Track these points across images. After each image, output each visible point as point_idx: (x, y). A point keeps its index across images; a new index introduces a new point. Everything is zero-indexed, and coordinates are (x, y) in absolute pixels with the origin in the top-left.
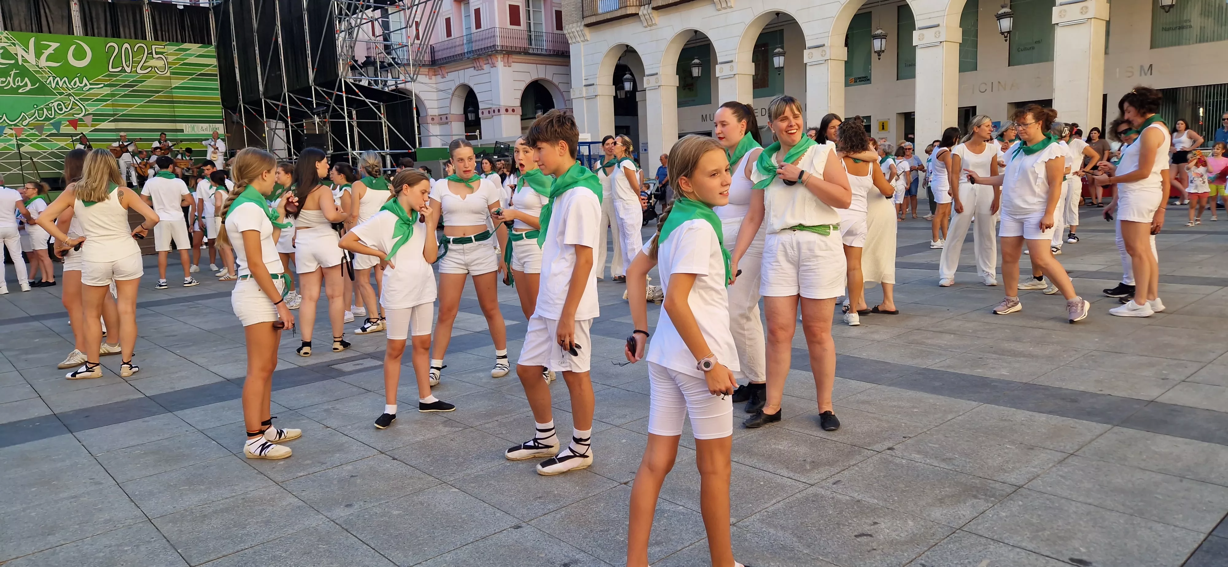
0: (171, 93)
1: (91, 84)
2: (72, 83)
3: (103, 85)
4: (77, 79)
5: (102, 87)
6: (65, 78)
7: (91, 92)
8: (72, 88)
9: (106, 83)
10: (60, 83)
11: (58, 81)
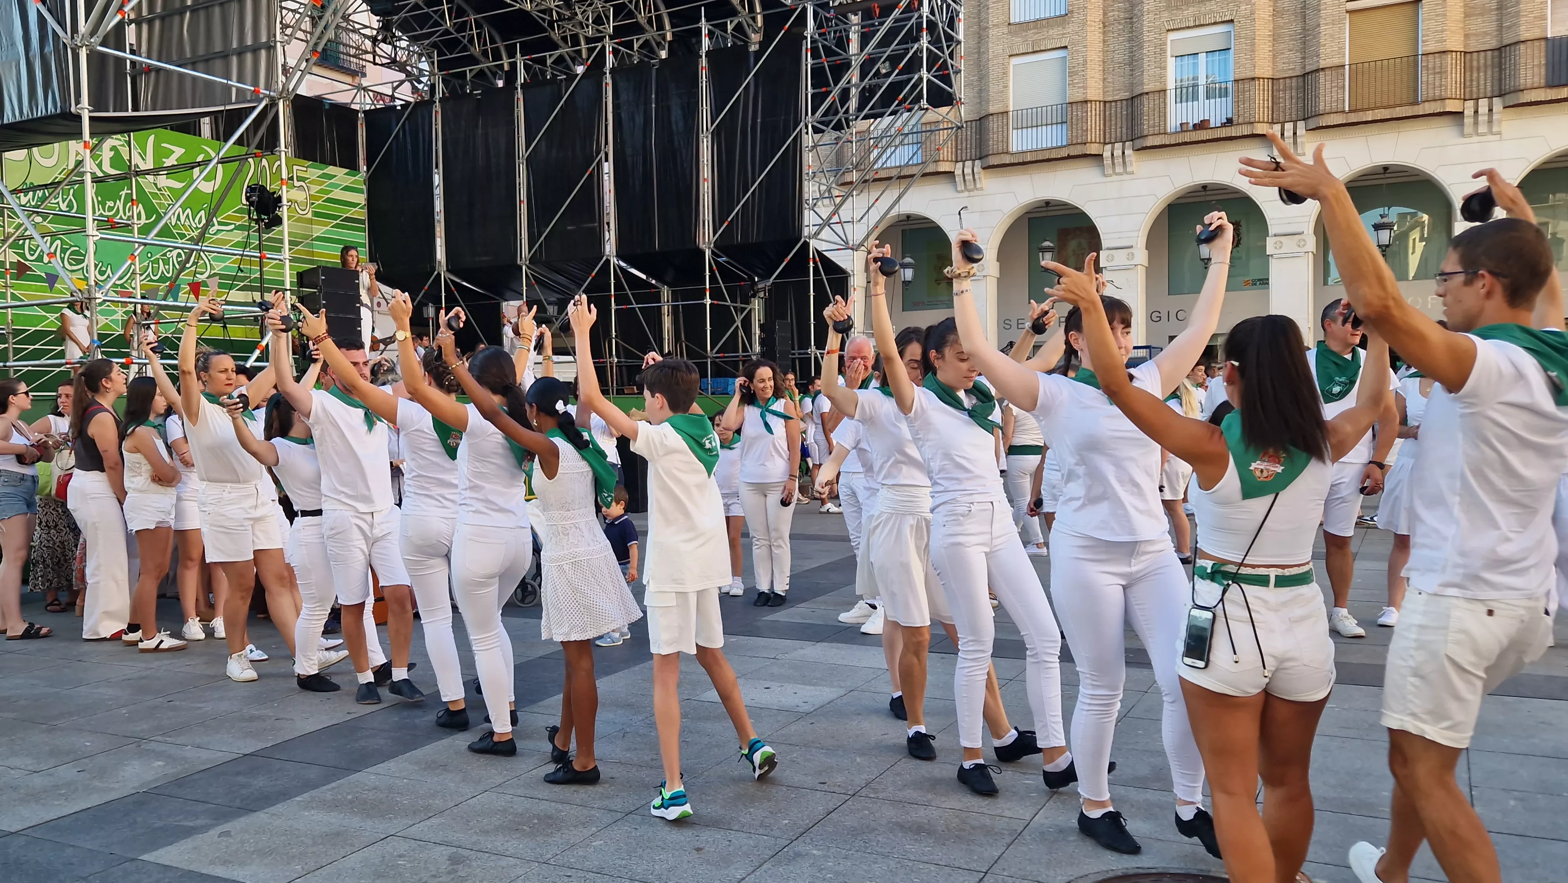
0: (312, 246)
1: (220, 223)
2: (197, 220)
3: (233, 226)
4: (203, 212)
5: (232, 230)
6: (188, 210)
7: (218, 236)
8: (197, 228)
9: (238, 223)
10: (182, 218)
11: (179, 214)
